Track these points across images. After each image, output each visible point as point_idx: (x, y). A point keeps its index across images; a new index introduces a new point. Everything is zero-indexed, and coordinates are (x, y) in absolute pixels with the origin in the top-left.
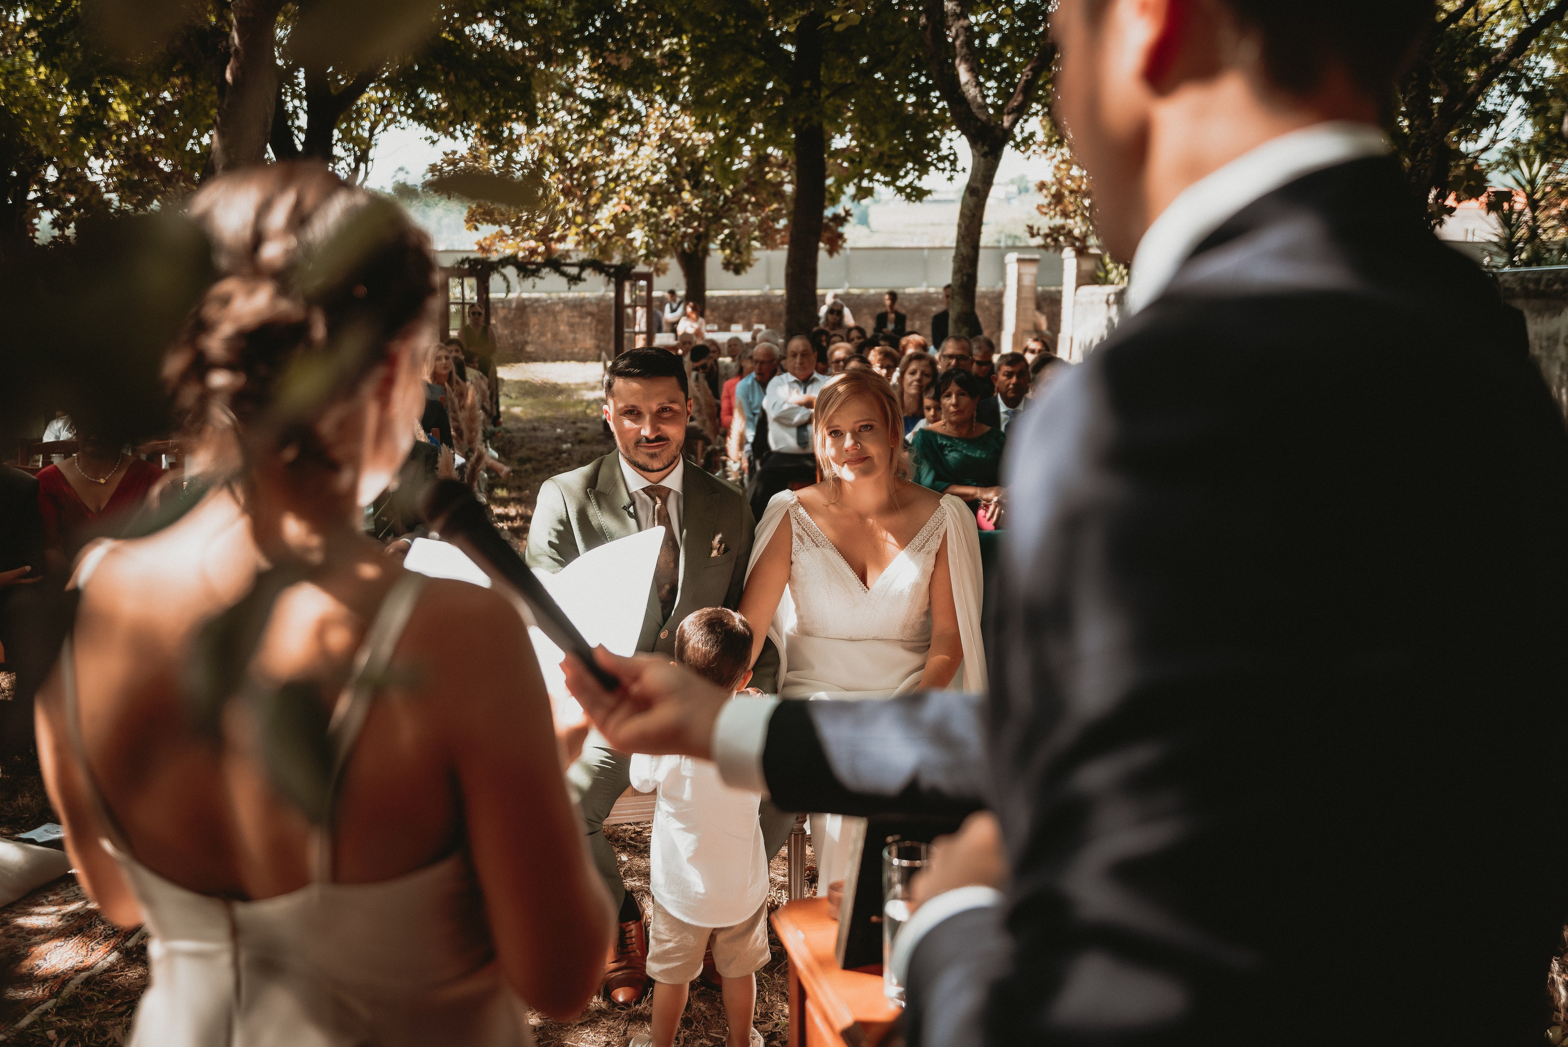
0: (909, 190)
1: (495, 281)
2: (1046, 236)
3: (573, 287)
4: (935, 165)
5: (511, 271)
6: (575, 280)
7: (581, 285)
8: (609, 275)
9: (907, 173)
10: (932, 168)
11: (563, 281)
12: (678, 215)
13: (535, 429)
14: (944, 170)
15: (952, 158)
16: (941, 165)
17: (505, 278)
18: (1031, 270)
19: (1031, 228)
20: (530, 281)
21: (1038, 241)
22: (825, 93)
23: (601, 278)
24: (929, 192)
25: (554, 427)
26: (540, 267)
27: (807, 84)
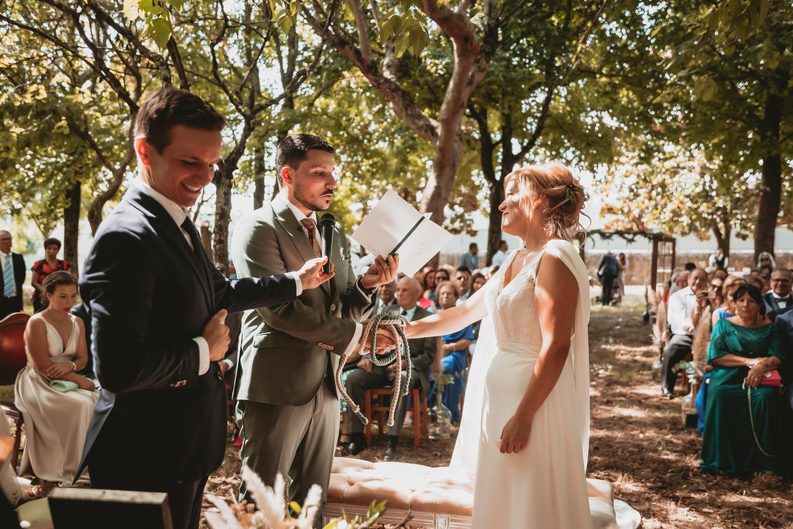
1: (588, 242)
3: (629, 244)
5: (596, 236)
6: (631, 241)
7: (633, 243)
8: (650, 239)
11: (625, 241)
12: (708, 208)
13: (607, 318)
17: (593, 240)
20: (606, 242)
22: (781, 138)
23: (646, 240)
25: (619, 317)
26: (611, 235)
27: (769, 133)
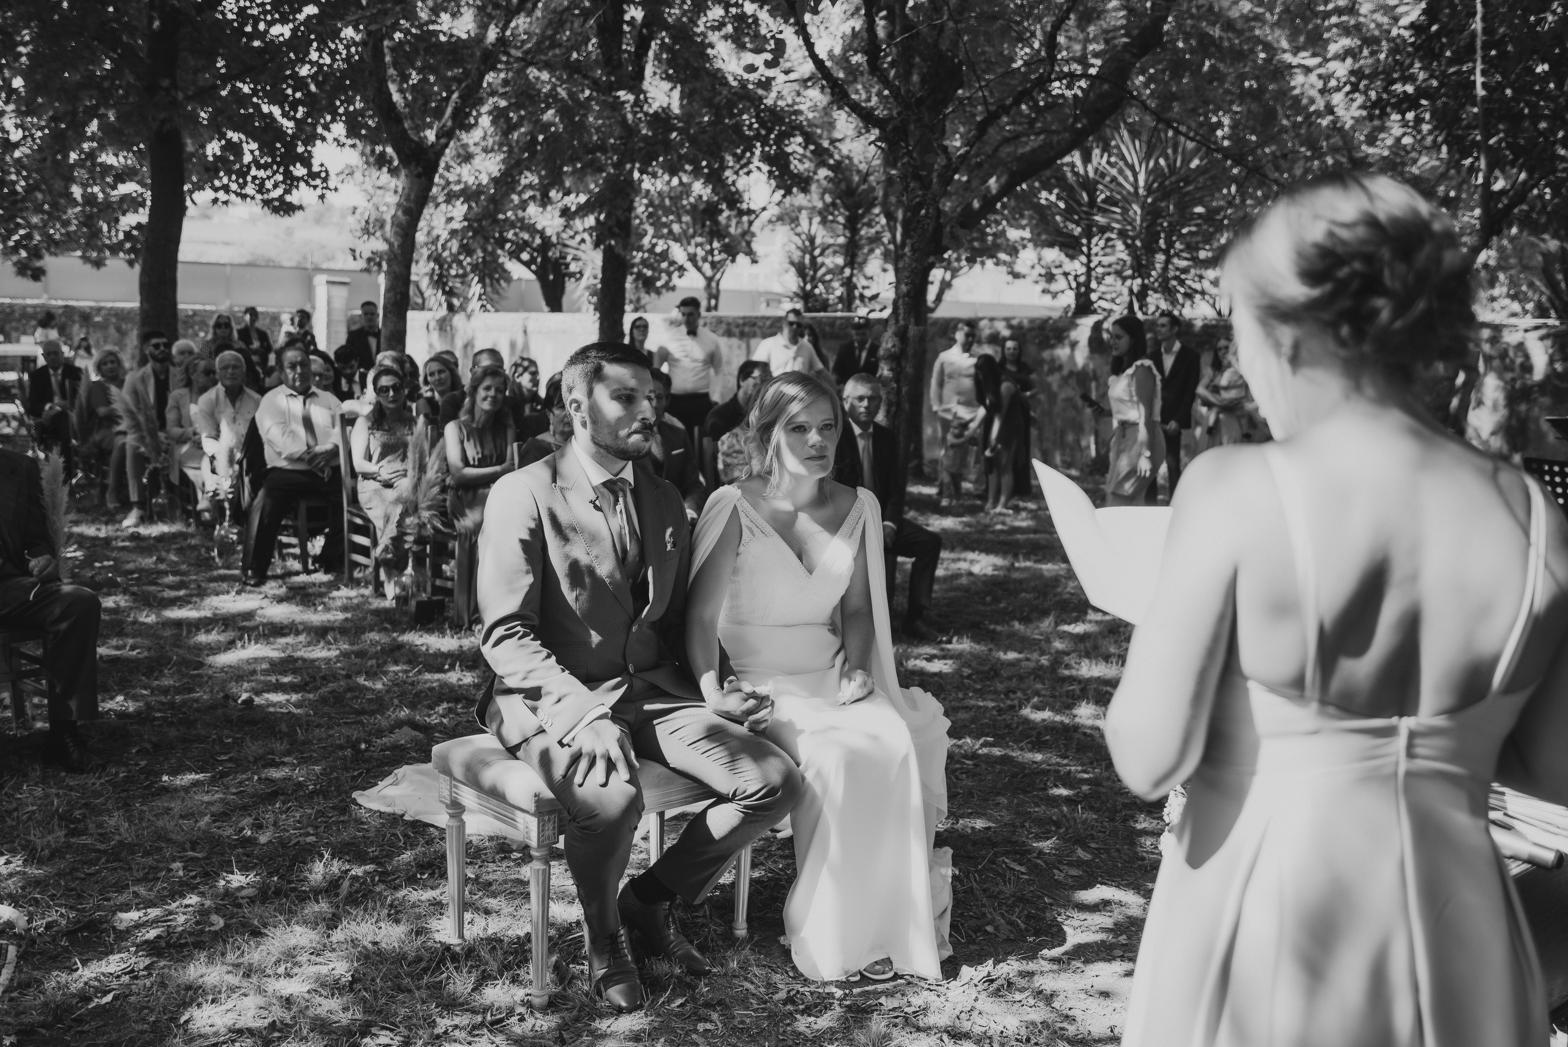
0: (277, 204)
2: (369, 260)
4: (308, 184)
9: (276, 186)
10: (302, 184)
14: (315, 187)
15: (323, 175)
16: (313, 183)
18: (341, 293)
19: (353, 251)
21: (361, 264)
24: (301, 208)
